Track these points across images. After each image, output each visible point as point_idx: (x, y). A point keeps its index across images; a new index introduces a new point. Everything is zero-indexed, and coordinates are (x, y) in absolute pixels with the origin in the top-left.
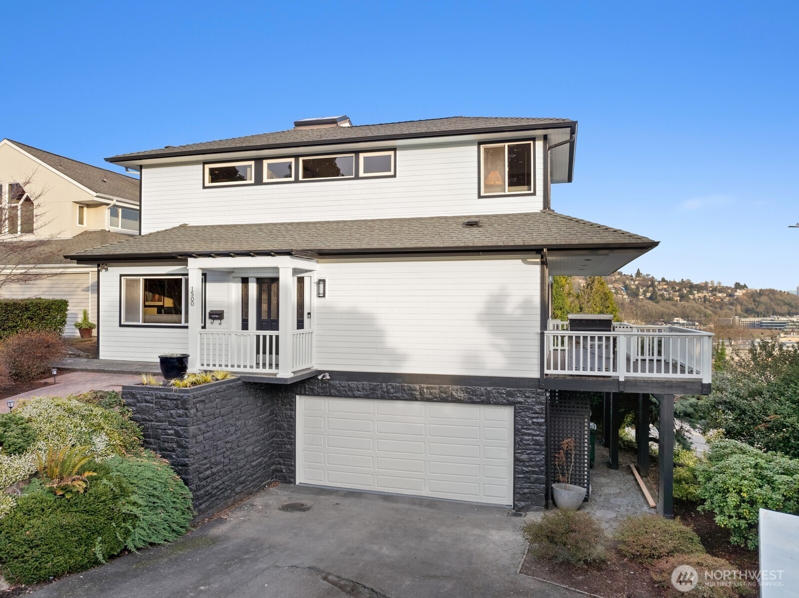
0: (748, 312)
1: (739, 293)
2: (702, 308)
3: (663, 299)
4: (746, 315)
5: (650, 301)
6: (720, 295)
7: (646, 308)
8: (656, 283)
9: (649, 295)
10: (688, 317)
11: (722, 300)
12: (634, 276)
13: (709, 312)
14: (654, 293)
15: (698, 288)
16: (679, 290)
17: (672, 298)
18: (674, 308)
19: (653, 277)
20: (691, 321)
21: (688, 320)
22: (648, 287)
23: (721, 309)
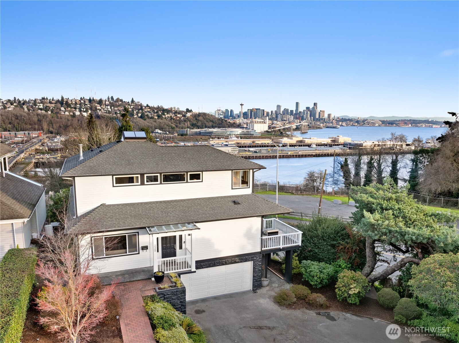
0: (194, 126)
1: (189, 115)
2: (170, 123)
3: (148, 118)
4: (192, 127)
5: (141, 120)
6: (179, 115)
7: (139, 123)
8: (144, 108)
9: (140, 115)
10: (162, 129)
11: (180, 119)
12: (130, 103)
13: (174, 126)
14: (143, 114)
15: (167, 111)
16: (157, 112)
17: (154, 117)
18: (154, 123)
19: (141, 104)
20: (165, 131)
21: (163, 131)
22: (139, 110)
23: (180, 124)
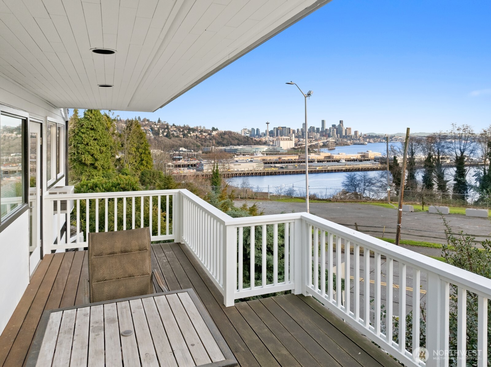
0: (219, 144)
1: (214, 133)
2: (195, 142)
3: (174, 137)
4: (218, 145)
5: (167, 138)
6: (204, 134)
7: (164, 142)
8: (170, 127)
9: (165, 134)
10: (187, 147)
11: (205, 137)
12: (157, 123)
13: (199, 144)
14: (168, 133)
15: (193, 130)
16: (183, 131)
17: (179, 136)
18: (179, 142)
19: (168, 123)
20: (189, 149)
21: (188, 149)
22: (165, 129)
23: (205, 142)
